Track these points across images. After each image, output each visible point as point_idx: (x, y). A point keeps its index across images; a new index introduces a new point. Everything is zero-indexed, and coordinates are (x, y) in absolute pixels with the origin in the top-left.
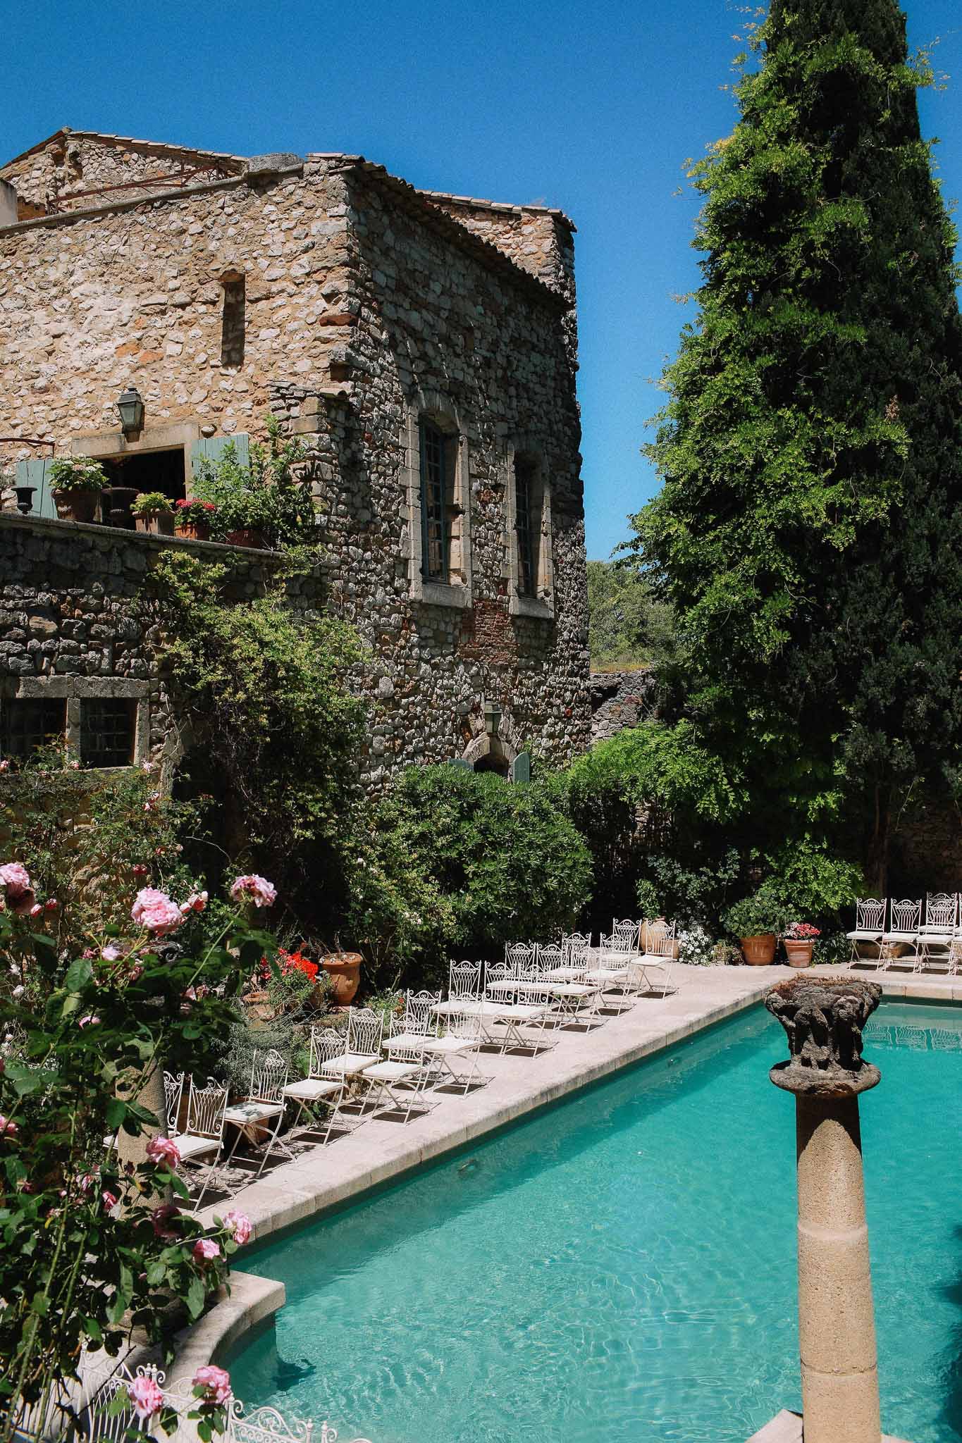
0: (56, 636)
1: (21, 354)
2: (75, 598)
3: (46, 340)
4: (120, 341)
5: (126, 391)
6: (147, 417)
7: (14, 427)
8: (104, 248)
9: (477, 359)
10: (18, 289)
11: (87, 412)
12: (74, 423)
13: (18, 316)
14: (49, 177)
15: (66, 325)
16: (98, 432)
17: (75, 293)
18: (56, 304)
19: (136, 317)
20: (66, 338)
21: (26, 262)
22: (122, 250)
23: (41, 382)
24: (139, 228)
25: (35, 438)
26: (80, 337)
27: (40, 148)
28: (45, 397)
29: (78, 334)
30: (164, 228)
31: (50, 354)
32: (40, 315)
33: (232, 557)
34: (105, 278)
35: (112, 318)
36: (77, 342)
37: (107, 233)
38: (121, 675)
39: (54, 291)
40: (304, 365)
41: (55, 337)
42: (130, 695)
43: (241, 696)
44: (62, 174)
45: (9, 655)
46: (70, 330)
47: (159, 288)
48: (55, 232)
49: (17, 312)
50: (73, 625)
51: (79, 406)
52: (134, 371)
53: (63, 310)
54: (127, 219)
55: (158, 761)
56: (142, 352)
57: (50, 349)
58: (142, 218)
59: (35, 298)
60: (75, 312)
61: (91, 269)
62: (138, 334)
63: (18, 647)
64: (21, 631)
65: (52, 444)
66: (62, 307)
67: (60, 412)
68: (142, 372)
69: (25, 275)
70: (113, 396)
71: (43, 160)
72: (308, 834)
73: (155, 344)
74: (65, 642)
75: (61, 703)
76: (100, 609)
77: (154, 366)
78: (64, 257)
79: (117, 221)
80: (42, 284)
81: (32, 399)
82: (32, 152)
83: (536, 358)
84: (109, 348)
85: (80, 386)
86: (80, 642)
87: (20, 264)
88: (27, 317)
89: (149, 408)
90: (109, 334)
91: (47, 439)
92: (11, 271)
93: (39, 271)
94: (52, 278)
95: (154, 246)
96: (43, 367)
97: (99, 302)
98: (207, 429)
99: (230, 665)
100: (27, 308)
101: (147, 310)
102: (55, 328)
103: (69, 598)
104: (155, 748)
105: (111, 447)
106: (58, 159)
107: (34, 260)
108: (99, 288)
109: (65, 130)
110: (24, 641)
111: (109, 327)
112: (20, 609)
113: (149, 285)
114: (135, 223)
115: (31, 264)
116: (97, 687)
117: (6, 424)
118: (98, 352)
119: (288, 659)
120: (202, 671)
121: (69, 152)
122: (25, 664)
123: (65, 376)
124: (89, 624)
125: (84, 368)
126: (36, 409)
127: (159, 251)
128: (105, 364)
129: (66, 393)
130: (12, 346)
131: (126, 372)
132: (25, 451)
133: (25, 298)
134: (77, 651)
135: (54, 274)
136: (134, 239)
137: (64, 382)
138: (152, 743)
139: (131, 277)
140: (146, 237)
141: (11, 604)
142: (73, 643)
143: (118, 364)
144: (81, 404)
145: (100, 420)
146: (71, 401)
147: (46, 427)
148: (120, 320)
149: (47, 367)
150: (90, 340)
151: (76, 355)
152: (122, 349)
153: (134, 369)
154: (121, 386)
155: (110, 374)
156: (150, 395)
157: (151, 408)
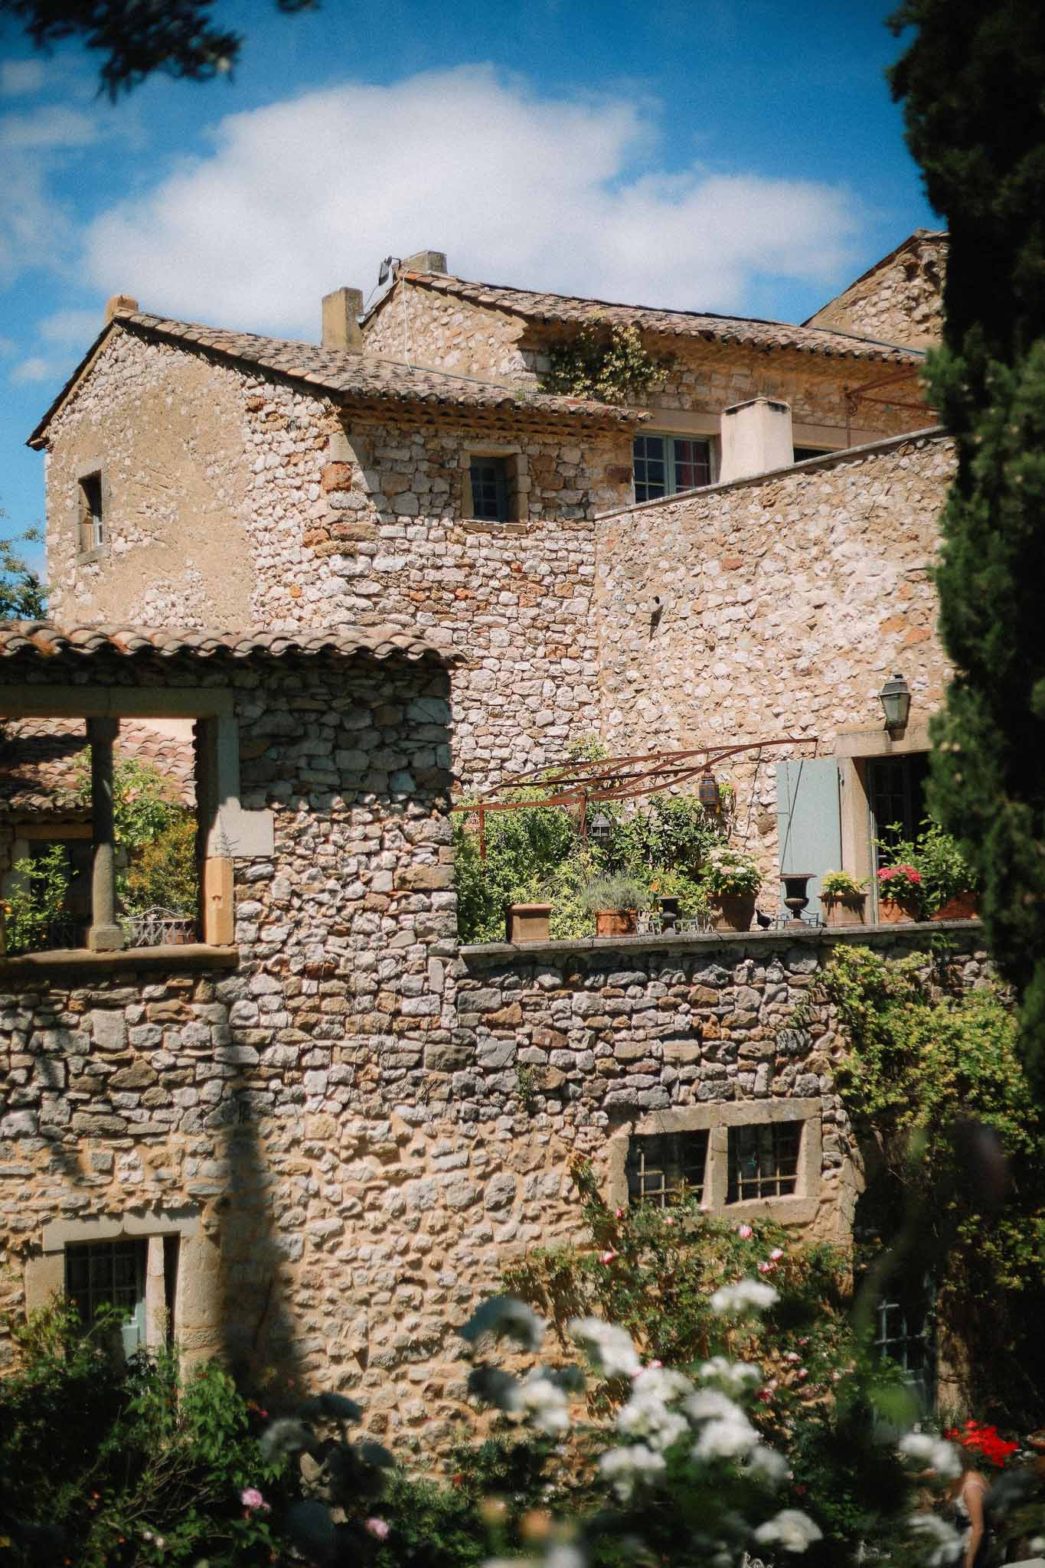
0: (696, 1062)
1: (781, 629)
2: (720, 1017)
3: (807, 611)
4: (885, 614)
5: (892, 678)
6: (912, 711)
7: (777, 715)
8: (865, 499)
10: (779, 548)
11: (851, 702)
12: (839, 714)
13: (779, 581)
14: (901, 297)
15: (826, 594)
16: (862, 727)
17: (836, 554)
18: (817, 567)
19: (901, 585)
20: (827, 609)
21: (785, 516)
22: (882, 499)
23: (803, 663)
24: (902, 473)
25: (795, 734)
26: (843, 608)
27: (888, 261)
28: (807, 681)
29: (840, 606)
30: (928, 473)
31: (812, 628)
32: (800, 579)
33: (937, 939)
34: (866, 536)
35: (874, 588)
36: (839, 615)
37: (867, 480)
38: (782, 1095)
39: (814, 551)
41: (818, 607)
42: (793, 1117)
44: (916, 292)
45: (639, 1089)
46: (832, 600)
47: (925, 549)
48: (814, 478)
49: (777, 576)
50: (717, 1048)
51: (843, 694)
52: (899, 653)
53: (824, 575)
54: (887, 461)
55: (835, 1188)
56: (908, 628)
57: (811, 622)
58: (904, 462)
59: (795, 558)
60: (836, 578)
61: (852, 525)
62: (904, 606)
63: (649, 1080)
64: (653, 1062)
65: (815, 740)
66: (824, 570)
67: (823, 700)
68: (909, 654)
69: (785, 531)
71: (894, 275)
72: (1016, 1281)
73: (922, 619)
74: (707, 1066)
75: (702, 1136)
76: (753, 1023)
77: (923, 646)
78: (824, 509)
79: (878, 464)
80: (802, 543)
81: (794, 683)
82: (881, 265)
84: (872, 623)
85: (843, 669)
86: (726, 1063)
87: (779, 518)
88: (787, 582)
89: (917, 699)
90: (872, 605)
91: (812, 733)
92: (771, 527)
93: (798, 527)
94: (812, 536)
95: (918, 497)
96: (805, 644)
97: (861, 566)
100: (787, 571)
101: (913, 576)
102: (817, 597)
103: (714, 1018)
104: (828, 1174)
105: (876, 746)
106: (911, 273)
107: (794, 513)
108: (859, 548)
109: (918, 234)
110: (657, 1073)
111: (871, 596)
112: (653, 1038)
113: (914, 544)
114: (897, 467)
115: (791, 518)
116: (749, 1113)
117: (768, 712)
118: (860, 627)
119: (988, 1073)
120: (875, 1091)
121: (924, 261)
122: (657, 1096)
123: (828, 657)
124: (739, 1042)
125: (847, 647)
126: (798, 695)
127: (925, 503)
128: (868, 642)
129: (830, 677)
130: (773, 618)
131: (891, 652)
132: (789, 747)
133: (785, 559)
134: (722, 1075)
135: (815, 531)
136: (898, 488)
137: (827, 663)
138: (824, 1168)
139: (895, 535)
140: (909, 485)
141: (641, 1034)
142: (719, 1067)
143: (882, 643)
144: (844, 691)
145: (864, 712)
146: (834, 687)
147: (807, 718)
148: (884, 589)
149: (808, 645)
150: (853, 612)
151: (838, 630)
152: (885, 626)
153: (900, 649)
154: (886, 670)
155: (875, 653)
156: (918, 683)
157: (919, 699)
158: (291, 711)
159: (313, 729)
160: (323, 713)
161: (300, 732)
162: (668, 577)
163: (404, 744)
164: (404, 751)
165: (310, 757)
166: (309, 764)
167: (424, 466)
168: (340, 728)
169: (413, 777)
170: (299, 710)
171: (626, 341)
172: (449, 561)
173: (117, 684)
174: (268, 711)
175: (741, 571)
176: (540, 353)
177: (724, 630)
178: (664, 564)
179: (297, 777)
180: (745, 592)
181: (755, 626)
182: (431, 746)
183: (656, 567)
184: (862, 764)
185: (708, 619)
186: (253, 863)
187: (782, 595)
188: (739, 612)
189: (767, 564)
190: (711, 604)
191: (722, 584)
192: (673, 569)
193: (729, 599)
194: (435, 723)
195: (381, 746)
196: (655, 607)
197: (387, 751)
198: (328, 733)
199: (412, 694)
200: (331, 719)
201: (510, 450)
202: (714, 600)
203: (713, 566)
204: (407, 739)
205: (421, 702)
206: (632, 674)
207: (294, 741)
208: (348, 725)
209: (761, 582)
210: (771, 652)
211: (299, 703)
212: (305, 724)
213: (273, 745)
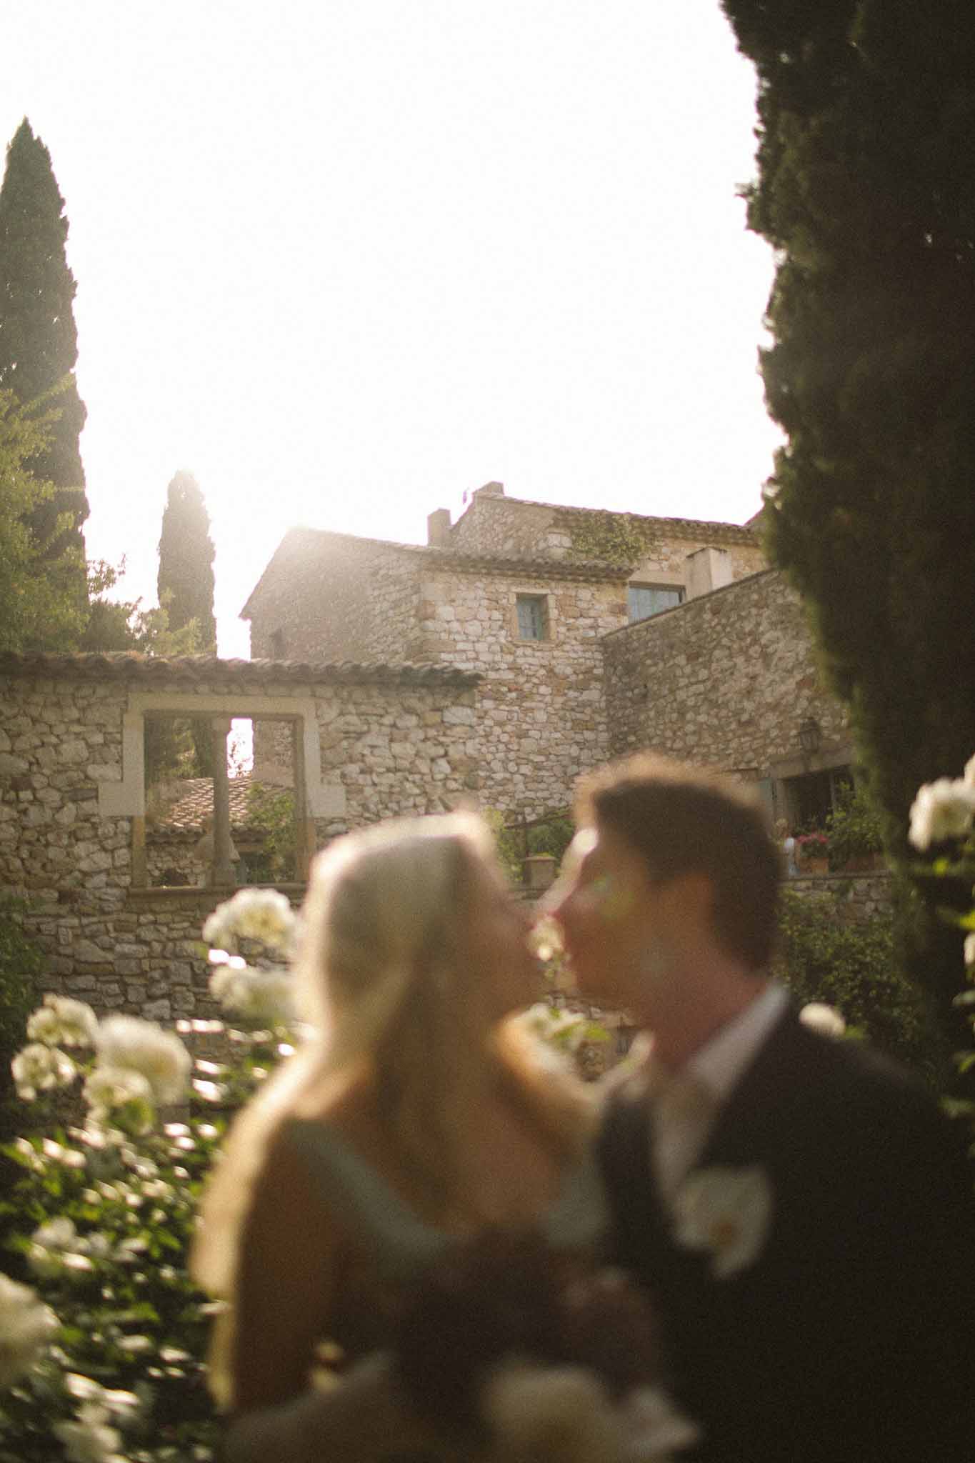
1: (730, 695)
3: (745, 682)
4: (799, 677)
5: (807, 720)
6: (822, 741)
7: (729, 755)
8: (781, 601)
10: (725, 641)
11: (778, 741)
12: (771, 750)
13: (726, 664)
15: (758, 669)
16: (787, 757)
17: (763, 640)
18: (751, 651)
19: (809, 655)
20: (759, 679)
21: (728, 619)
23: (745, 717)
25: (742, 766)
26: (769, 677)
28: (748, 730)
29: (768, 675)
31: (749, 692)
32: (740, 660)
34: (783, 626)
35: (790, 661)
36: (768, 681)
37: (783, 587)
39: (749, 640)
41: (752, 678)
46: (762, 672)
48: (746, 591)
49: (725, 660)
51: (773, 736)
52: (810, 703)
53: (756, 655)
56: (816, 685)
57: (749, 689)
59: (736, 646)
60: (766, 657)
61: (773, 619)
62: (812, 670)
65: (756, 769)
66: (756, 652)
67: (760, 741)
69: (728, 629)
70: (796, 724)
77: (825, 696)
78: (754, 611)
80: (740, 635)
81: (739, 732)
84: (791, 684)
85: (771, 719)
87: (724, 621)
88: (731, 664)
89: (824, 733)
90: (790, 672)
91: (754, 765)
92: (719, 627)
93: (737, 625)
94: (746, 630)
96: (745, 704)
97: (781, 646)
100: (731, 656)
102: (752, 671)
105: (796, 770)
107: (733, 616)
108: (779, 634)
111: (789, 666)
115: (732, 620)
118: (783, 688)
123: (761, 712)
125: (774, 703)
126: (743, 740)
128: (789, 698)
129: (763, 725)
130: (723, 689)
131: (804, 703)
133: (729, 648)
135: (748, 627)
137: (761, 715)
143: (797, 697)
144: (774, 733)
145: (788, 747)
146: (767, 731)
147: (750, 755)
148: (797, 659)
149: (748, 705)
150: (778, 679)
151: (767, 694)
152: (801, 685)
153: (811, 700)
154: (802, 716)
155: (794, 706)
156: (825, 722)
157: (826, 733)
158: (359, 715)
159: (375, 727)
160: (381, 716)
161: (365, 728)
162: (653, 669)
163: (442, 739)
164: (441, 744)
165: (373, 747)
166: (372, 752)
167: (485, 603)
168: (394, 726)
169: (449, 762)
170: (363, 714)
171: (622, 525)
172: (504, 666)
173: (230, 693)
174: (342, 714)
175: (700, 660)
176: (565, 535)
177: (691, 703)
178: (649, 662)
179: (363, 761)
180: (703, 674)
181: (712, 696)
182: (461, 741)
183: (644, 664)
184: (788, 781)
185: (681, 695)
186: (332, 822)
187: (728, 673)
188: (701, 688)
189: (717, 653)
190: (681, 684)
191: (688, 670)
192: (656, 664)
193: (693, 680)
194: (463, 725)
195: (426, 740)
196: (643, 691)
197: (429, 743)
198: (386, 730)
199: (447, 703)
200: (387, 720)
201: (543, 592)
202: (683, 682)
203: (681, 660)
204: (445, 735)
205: (454, 709)
206: (632, 739)
207: (360, 736)
208: (399, 724)
209: (714, 666)
210: (724, 713)
211: (363, 708)
212: (369, 724)
213: (346, 738)
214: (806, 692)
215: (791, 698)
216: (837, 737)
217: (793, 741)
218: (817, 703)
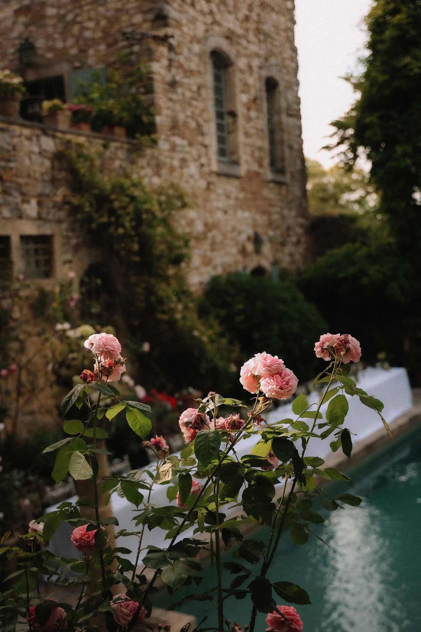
5: (23, 41)
6: (37, 58)
9: (241, 15)
38: (44, 219)
40: (138, 19)
42: (49, 233)
43: (121, 231)
52: (26, 28)
56: (31, 14)
70: (14, 45)
75: (8, 239)
77: (41, 23)
83: (274, 16)
90: (8, 2)
98: (77, 64)
99: (112, 212)
116: (30, 229)
118: (2, 15)
119: (147, 207)
120: (96, 216)
131: (21, 28)
152: (18, 13)
153: (27, 25)
154: (19, 38)
155: (11, 29)
156: (40, 43)
157: (40, 52)
214: (22, 19)
215: (8, 23)
216: (50, 55)
217: (11, 57)
218: (32, 28)
